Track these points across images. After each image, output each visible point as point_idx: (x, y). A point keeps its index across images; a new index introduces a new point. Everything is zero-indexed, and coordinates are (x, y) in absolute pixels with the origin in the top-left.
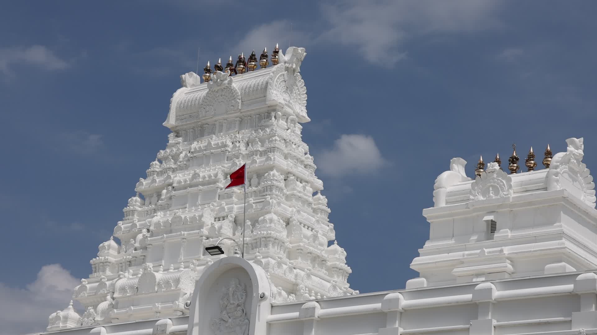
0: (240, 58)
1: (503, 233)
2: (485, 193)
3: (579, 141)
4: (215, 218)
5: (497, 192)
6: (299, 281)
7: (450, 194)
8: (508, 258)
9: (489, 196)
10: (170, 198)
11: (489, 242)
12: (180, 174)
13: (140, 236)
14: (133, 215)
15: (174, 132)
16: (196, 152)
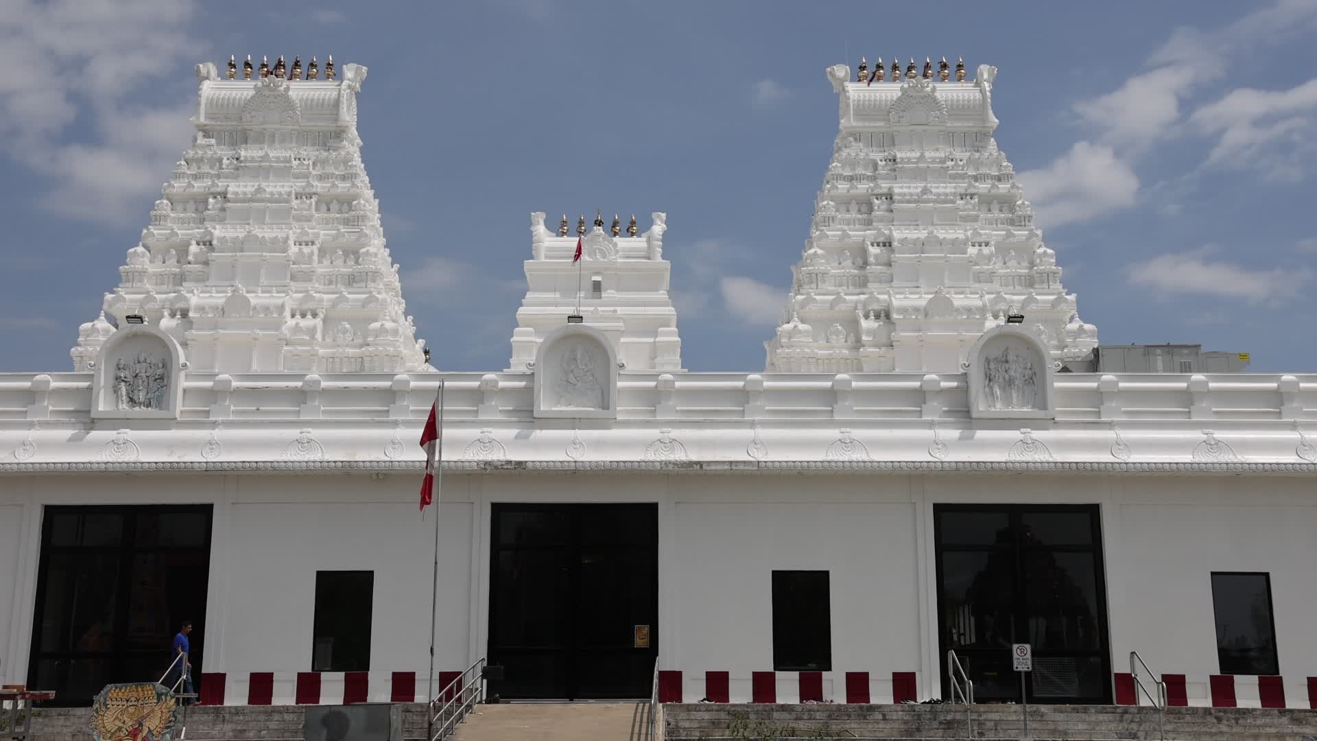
0: (280, 61)
1: (607, 294)
2: (592, 253)
3: (662, 215)
4: (296, 241)
5: (603, 255)
7: (550, 249)
8: (624, 319)
9: (597, 258)
10: (223, 210)
11: (598, 301)
12: (232, 184)
13: (194, 248)
14: (166, 221)
15: (203, 131)
16: (246, 160)
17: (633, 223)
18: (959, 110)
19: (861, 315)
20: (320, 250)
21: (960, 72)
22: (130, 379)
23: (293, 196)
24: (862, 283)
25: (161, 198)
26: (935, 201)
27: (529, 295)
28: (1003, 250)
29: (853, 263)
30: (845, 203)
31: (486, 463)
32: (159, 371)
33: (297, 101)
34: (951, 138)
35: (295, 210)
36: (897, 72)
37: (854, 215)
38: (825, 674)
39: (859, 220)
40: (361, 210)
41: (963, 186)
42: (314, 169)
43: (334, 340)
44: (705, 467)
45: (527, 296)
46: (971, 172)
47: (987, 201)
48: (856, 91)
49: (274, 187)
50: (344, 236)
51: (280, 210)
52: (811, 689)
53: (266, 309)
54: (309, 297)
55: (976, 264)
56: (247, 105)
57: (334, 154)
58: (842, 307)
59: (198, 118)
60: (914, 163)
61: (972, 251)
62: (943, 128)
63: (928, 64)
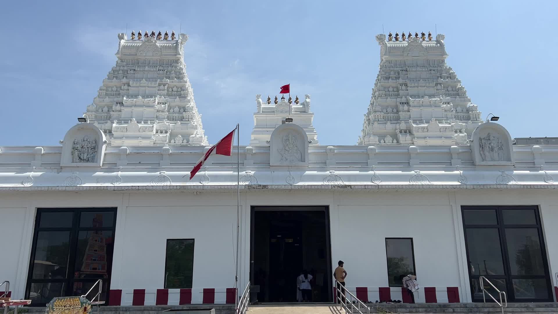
4: (158, 103)
7: (264, 109)
10: (128, 90)
14: (103, 94)
15: (120, 59)
16: (138, 71)
18: (432, 51)
19: (398, 132)
20: (169, 106)
21: (430, 37)
22: (80, 148)
23: (158, 84)
24: (397, 119)
26: (425, 86)
28: (455, 105)
30: (387, 87)
31: (249, 186)
32: (93, 145)
33: (160, 47)
34: (429, 62)
35: (158, 90)
36: (404, 37)
37: (391, 92)
39: (393, 94)
42: (166, 74)
44: (353, 188)
46: (439, 75)
47: (446, 87)
48: (389, 44)
51: (152, 90)
54: (164, 125)
56: (139, 49)
57: (175, 68)
60: (415, 71)
61: (443, 105)
62: (426, 58)
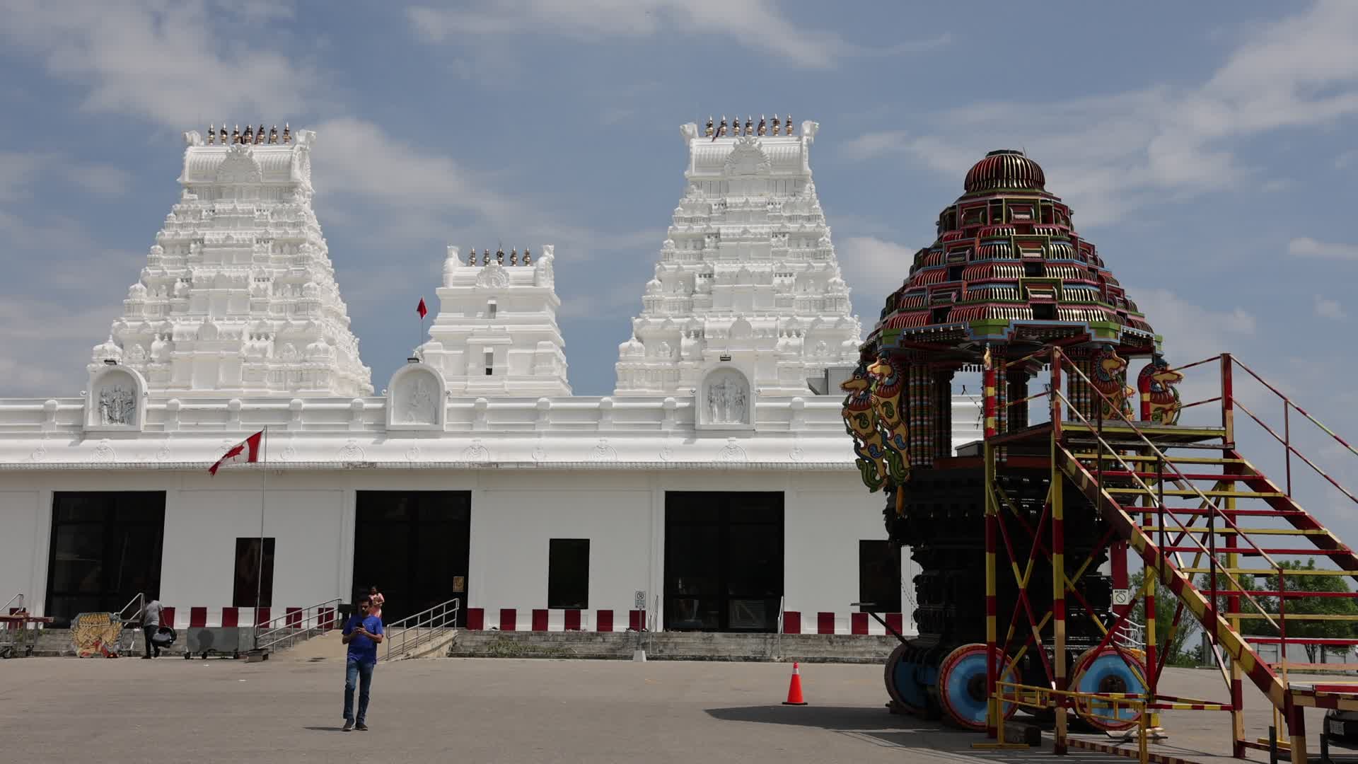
0: (248, 129)
1: (501, 314)
2: (489, 282)
3: (551, 247)
4: (255, 279)
5: (498, 284)
6: (335, 337)
7: (457, 278)
8: (511, 335)
9: (492, 285)
10: (201, 253)
11: (492, 320)
12: (208, 232)
13: (179, 285)
14: (158, 262)
15: (189, 188)
16: (220, 213)
17: (527, 254)
18: (781, 162)
19: (683, 334)
20: (274, 284)
21: (789, 127)
22: (110, 403)
23: (254, 242)
24: (689, 307)
25: (155, 244)
26: (752, 240)
27: (440, 316)
28: (802, 278)
29: (685, 291)
30: (682, 241)
31: (349, 464)
32: (130, 398)
33: (259, 164)
34: (774, 184)
35: (256, 253)
36: (738, 128)
37: (691, 251)
38: (583, 612)
39: (694, 255)
40: (306, 252)
41: (776, 226)
42: (272, 218)
43: (281, 357)
44: (500, 466)
45: (438, 317)
46: (787, 214)
47: (795, 238)
48: (699, 146)
49: (239, 235)
50: (292, 273)
51: (243, 253)
52: (573, 621)
53: (229, 334)
54: (262, 324)
55: (778, 292)
56: (221, 168)
57: (287, 205)
58: (669, 328)
59: (184, 178)
60: (740, 207)
61: (777, 281)
62: (768, 177)
63: (762, 120)
